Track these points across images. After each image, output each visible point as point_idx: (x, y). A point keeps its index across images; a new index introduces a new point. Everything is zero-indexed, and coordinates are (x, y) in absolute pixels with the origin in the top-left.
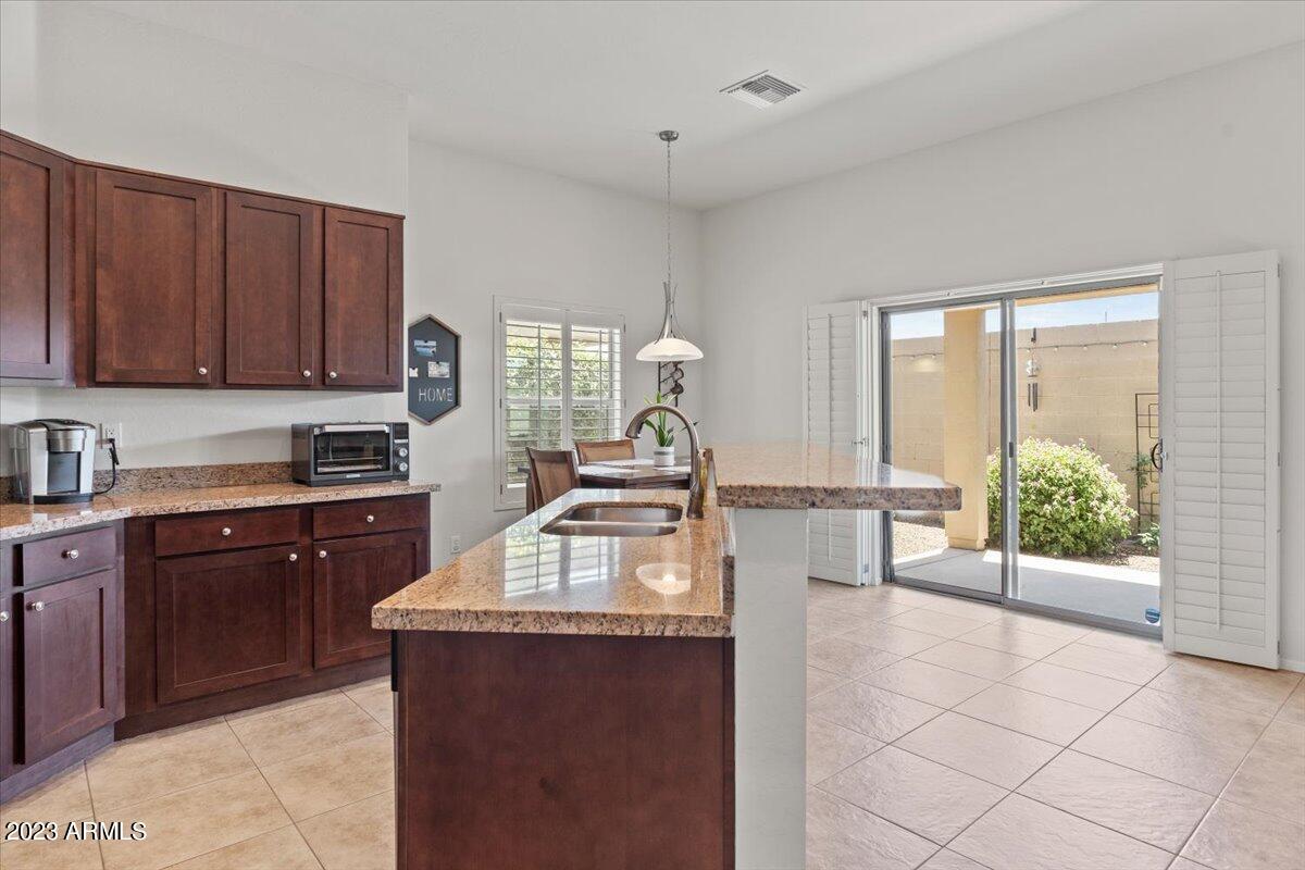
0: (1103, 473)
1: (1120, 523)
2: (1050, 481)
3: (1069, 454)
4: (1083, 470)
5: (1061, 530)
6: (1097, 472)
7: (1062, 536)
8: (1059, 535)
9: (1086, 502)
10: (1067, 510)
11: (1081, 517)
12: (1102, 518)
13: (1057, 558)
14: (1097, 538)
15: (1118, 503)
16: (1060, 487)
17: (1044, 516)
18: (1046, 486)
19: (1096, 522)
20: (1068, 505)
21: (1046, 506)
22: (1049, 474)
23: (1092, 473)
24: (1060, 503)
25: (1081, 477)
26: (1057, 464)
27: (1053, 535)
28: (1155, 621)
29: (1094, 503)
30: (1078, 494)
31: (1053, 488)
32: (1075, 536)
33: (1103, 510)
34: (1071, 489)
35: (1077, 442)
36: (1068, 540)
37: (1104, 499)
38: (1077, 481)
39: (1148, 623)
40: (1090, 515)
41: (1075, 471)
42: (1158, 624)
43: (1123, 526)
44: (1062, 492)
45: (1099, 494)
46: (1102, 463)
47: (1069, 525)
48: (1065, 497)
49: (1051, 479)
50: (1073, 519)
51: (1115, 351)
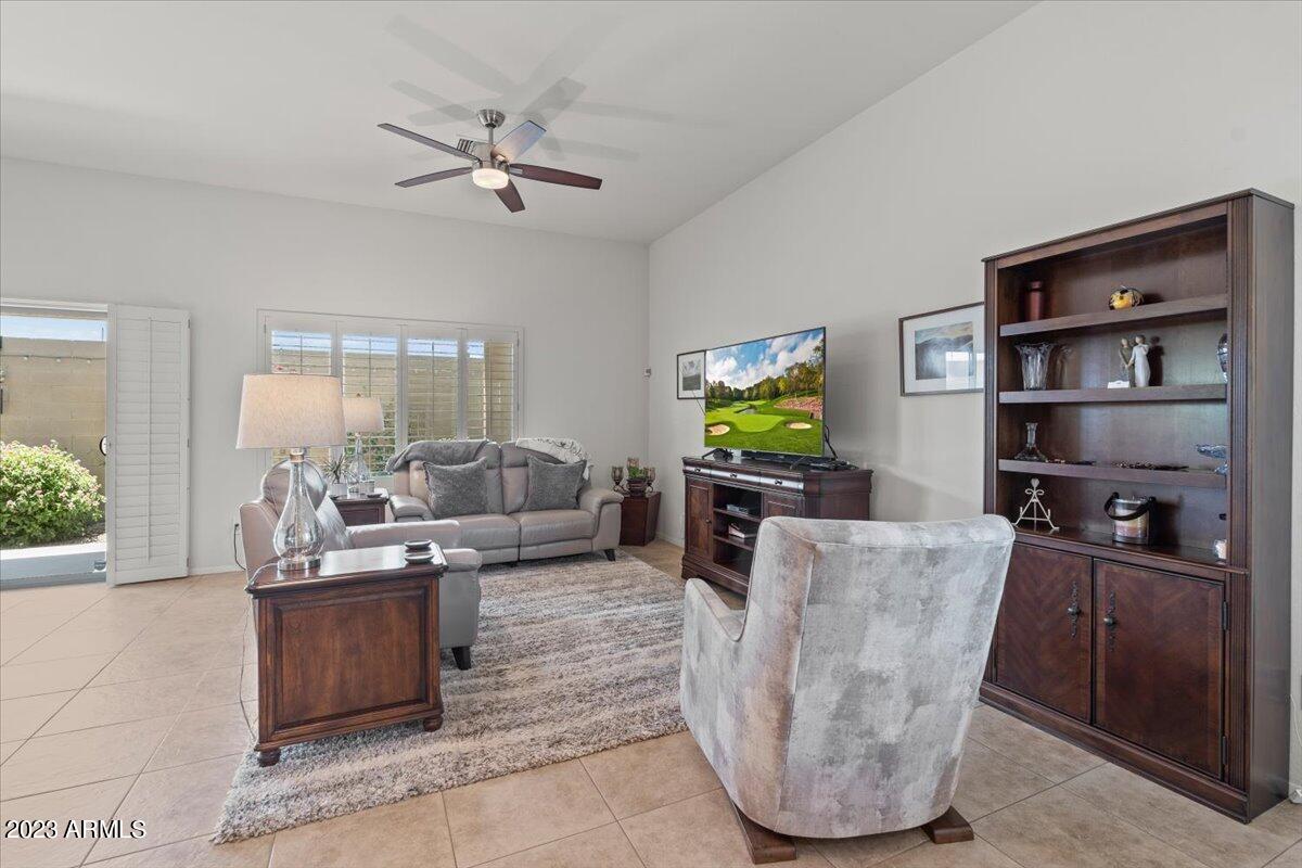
0: (73, 468)
1: (89, 509)
2: (16, 479)
3: (37, 453)
4: (51, 466)
5: (27, 522)
6: (67, 467)
7: (29, 528)
8: (25, 527)
9: (56, 494)
10: (33, 503)
11: (50, 507)
12: (71, 506)
13: (24, 547)
14: (67, 524)
15: (88, 491)
16: (27, 484)
17: (8, 512)
18: (11, 484)
19: (67, 510)
20: (35, 499)
21: (9, 502)
22: (13, 473)
23: (62, 468)
24: (27, 498)
25: (50, 473)
26: (23, 463)
27: (18, 528)
28: (103, 568)
29: (63, 494)
30: (45, 488)
31: (19, 485)
32: (44, 525)
33: (73, 499)
34: (39, 484)
35: (48, 444)
36: (36, 530)
37: (74, 489)
38: (46, 477)
39: (96, 571)
40: (59, 505)
41: (43, 467)
42: (104, 570)
43: (93, 510)
44: (29, 488)
45: (69, 485)
46: (73, 460)
47: (37, 517)
48: (33, 492)
49: (16, 478)
50: (42, 510)
51: (90, 365)
